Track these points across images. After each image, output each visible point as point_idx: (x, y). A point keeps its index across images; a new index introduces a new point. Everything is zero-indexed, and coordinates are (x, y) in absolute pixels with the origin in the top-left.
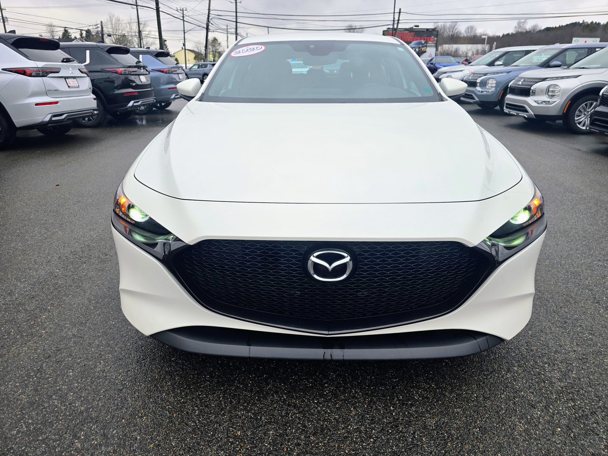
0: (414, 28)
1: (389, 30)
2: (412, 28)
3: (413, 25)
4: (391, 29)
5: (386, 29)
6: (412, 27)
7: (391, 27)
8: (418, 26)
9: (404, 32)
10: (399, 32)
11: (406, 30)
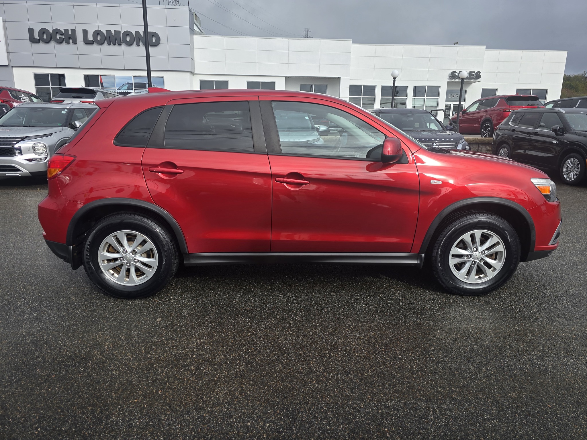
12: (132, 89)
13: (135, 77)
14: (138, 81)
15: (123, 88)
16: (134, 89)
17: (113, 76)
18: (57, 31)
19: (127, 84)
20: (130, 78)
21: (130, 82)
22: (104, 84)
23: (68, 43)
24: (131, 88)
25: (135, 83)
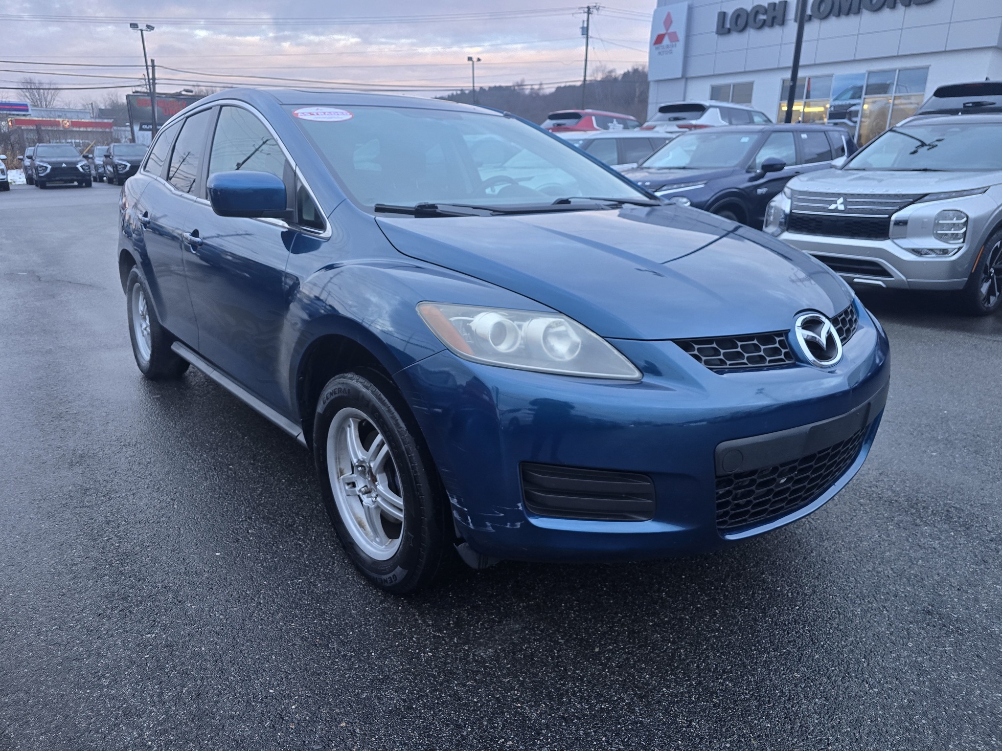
0: (184, 93)
1: (136, 94)
2: (180, 94)
3: (182, 89)
4: (144, 93)
5: (131, 93)
6: (181, 92)
7: (144, 90)
8: (192, 92)
9: (167, 99)
10: (158, 98)
11: (168, 95)
12: (860, 97)
13: (870, 73)
14: (874, 80)
15: (844, 97)
16: (863, 96)
17: (831, 76)
18: (757, 10)
19: (854, 88)
20: (859, 77)
21: (859, 83)
22: (812, 93)
23: (772, 25)
24: (857, 95)
25: (867, 86)
